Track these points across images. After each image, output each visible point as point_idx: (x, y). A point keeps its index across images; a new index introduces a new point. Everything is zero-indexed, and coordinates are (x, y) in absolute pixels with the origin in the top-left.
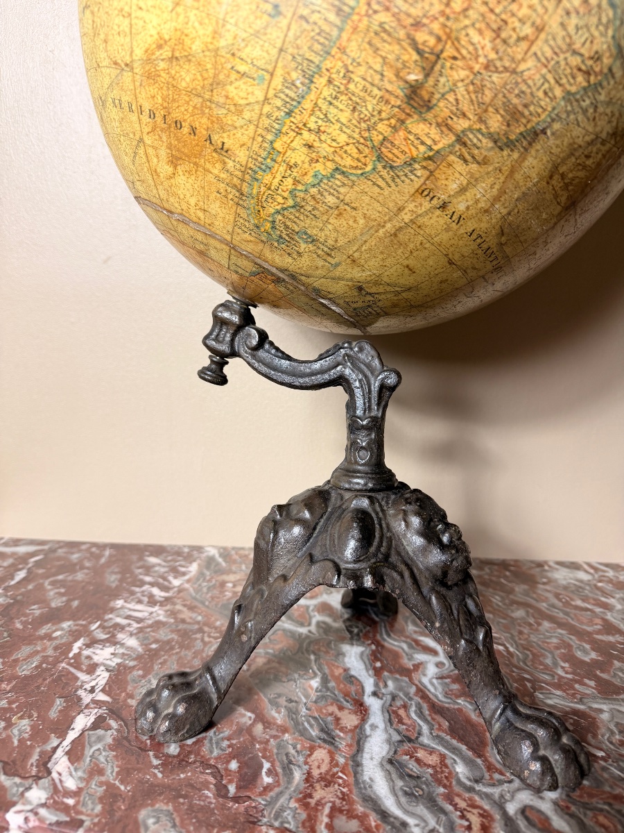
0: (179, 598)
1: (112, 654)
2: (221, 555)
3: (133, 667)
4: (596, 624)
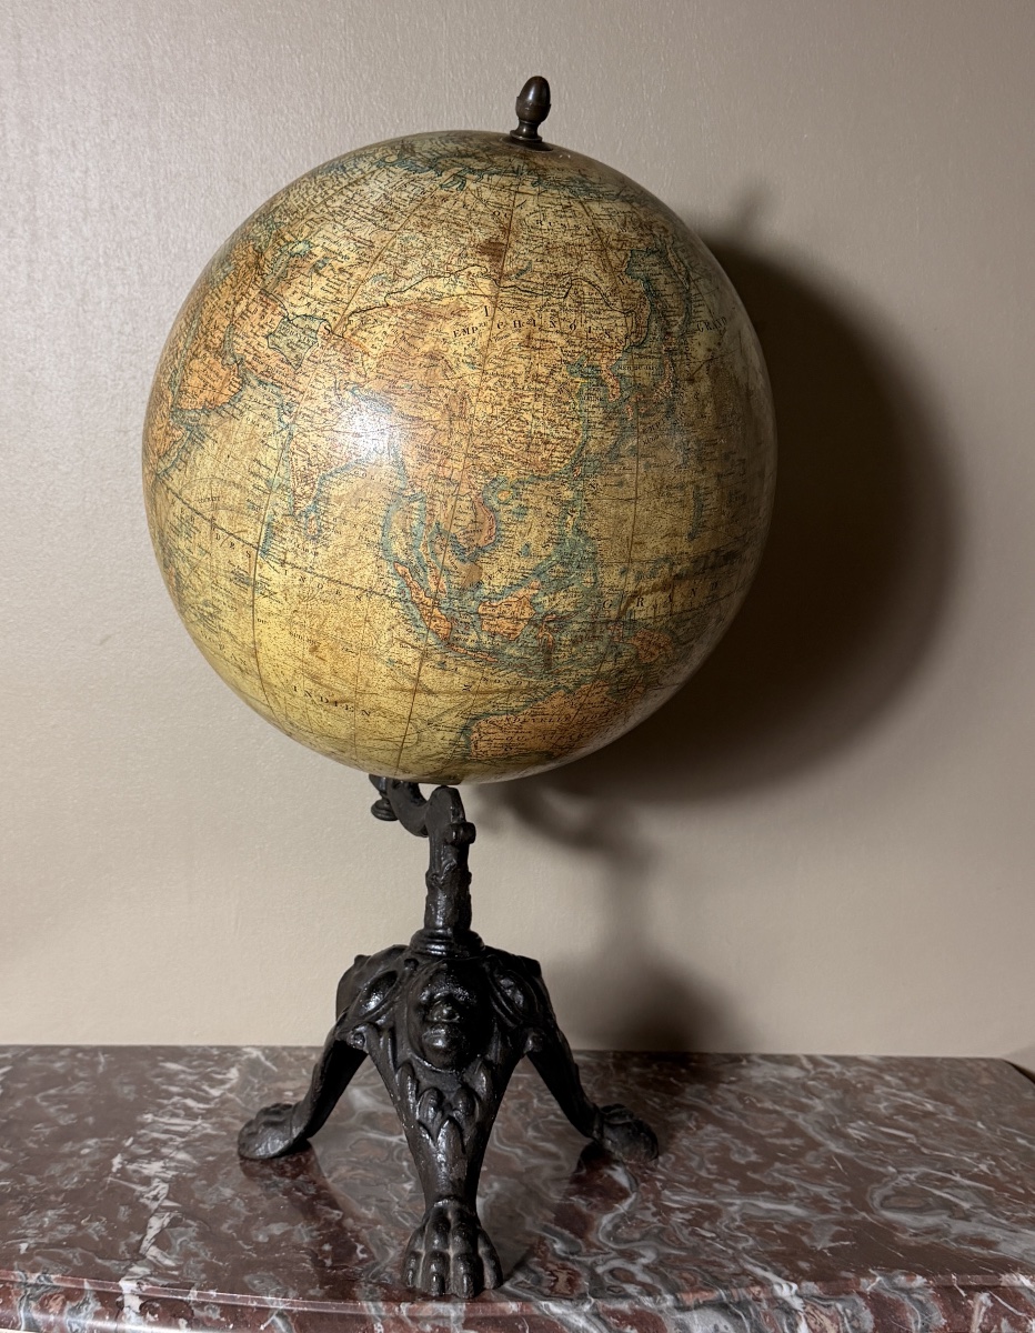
0: (225, 1110)
1: (163, 1167)
2: (267, 1059)
3: (193, 1179)
4: (776, 1127)
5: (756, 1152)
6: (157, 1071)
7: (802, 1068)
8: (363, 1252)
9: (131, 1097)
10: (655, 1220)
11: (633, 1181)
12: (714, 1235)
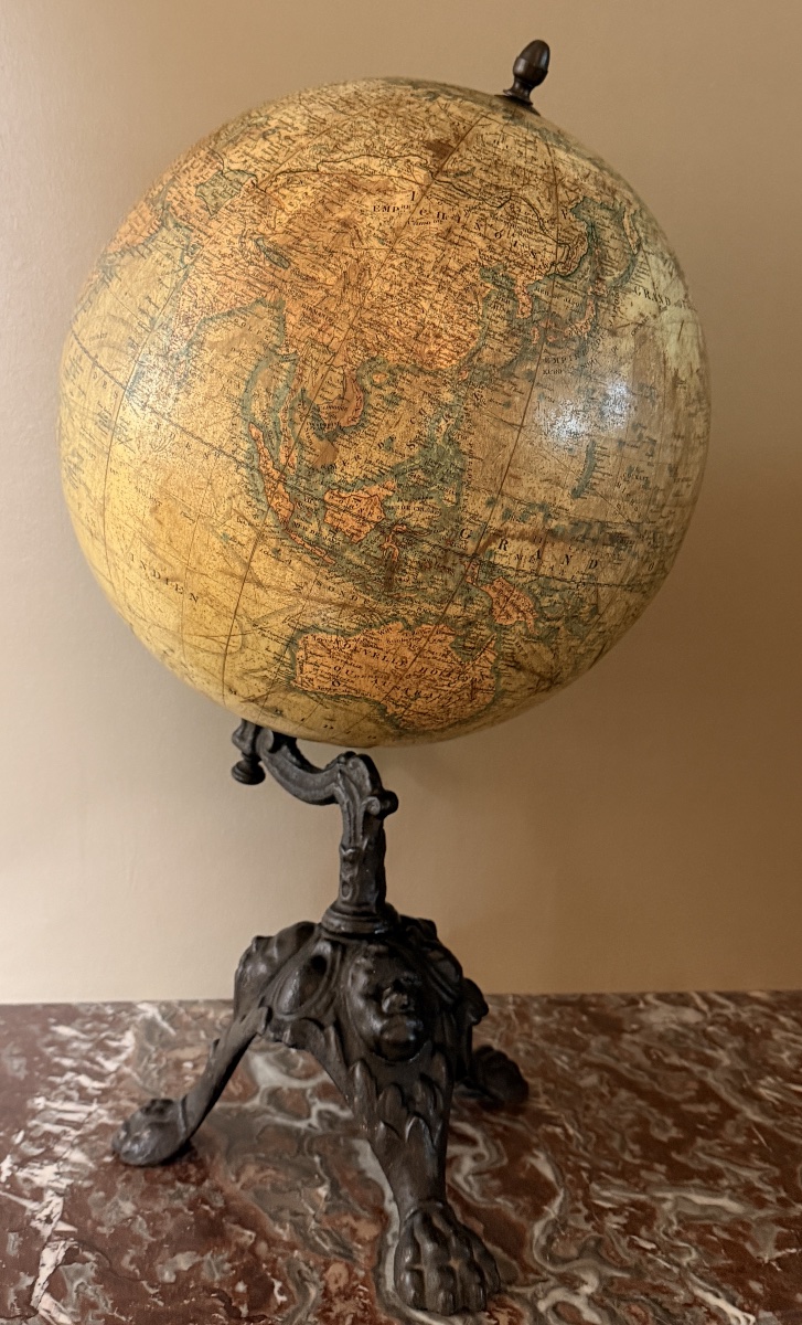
0: (121, 1090)
1: (57, 1174)
2: (164, 1017)
3: (90, 1189)
4: (689, 1090)
5: (675, 1125)
6: (49, 1038)
7: (698, 1009)
8: (282, 1292)
9: (22, 1075)
10: (588, 1227)
11: (557, 1170)
12: (654, 1246)
